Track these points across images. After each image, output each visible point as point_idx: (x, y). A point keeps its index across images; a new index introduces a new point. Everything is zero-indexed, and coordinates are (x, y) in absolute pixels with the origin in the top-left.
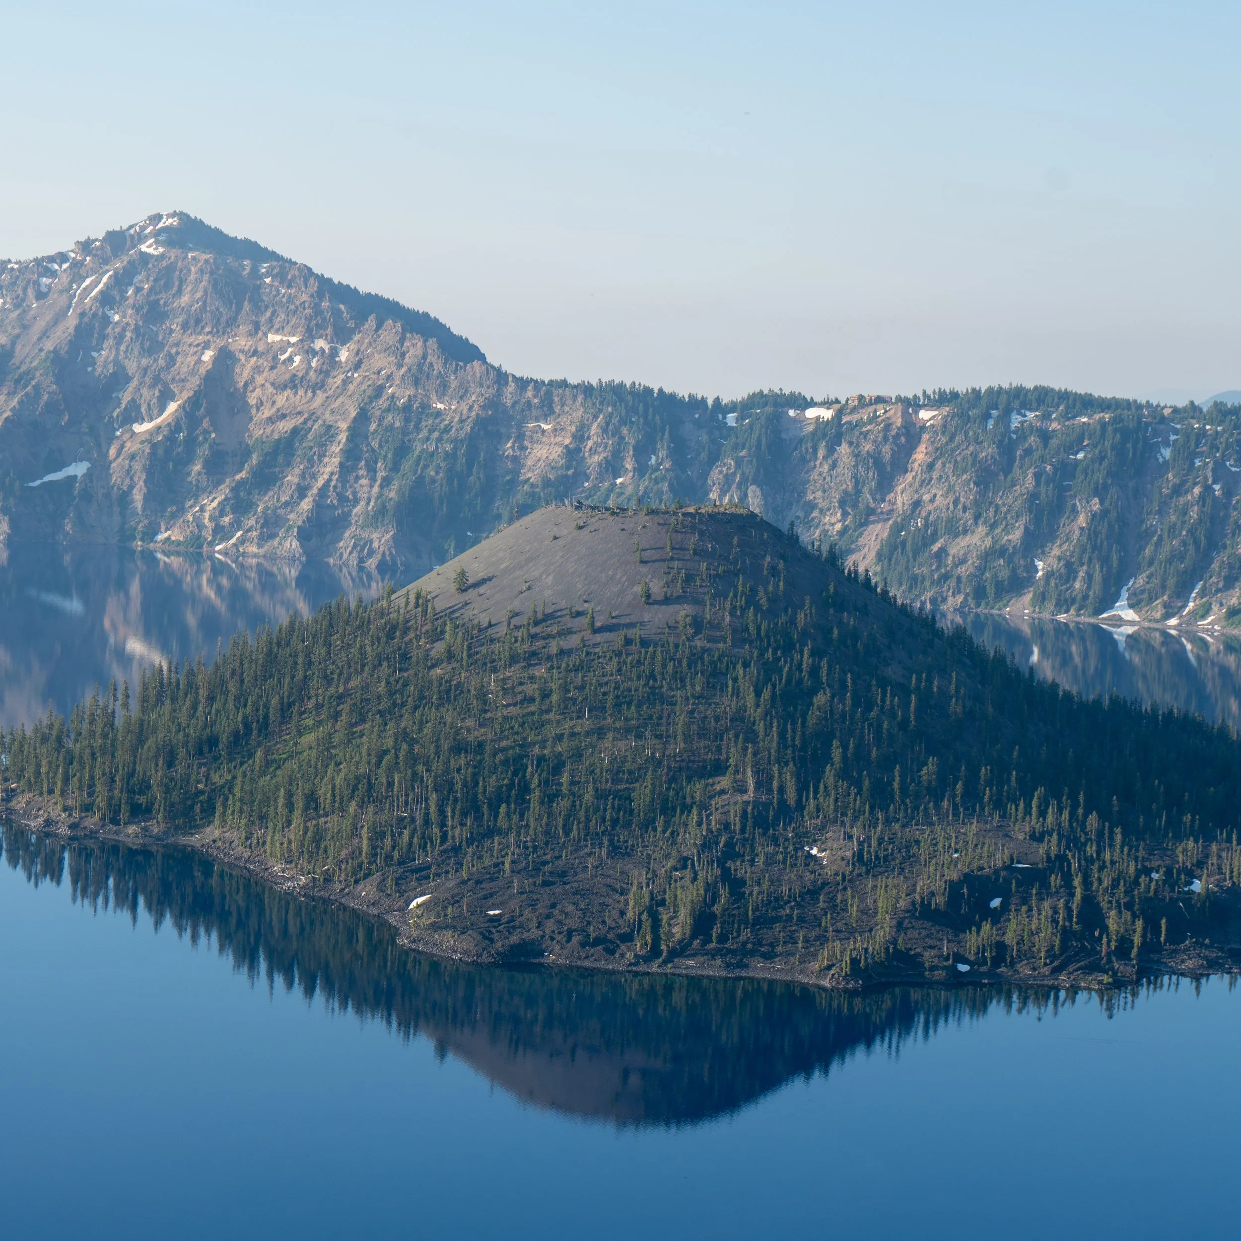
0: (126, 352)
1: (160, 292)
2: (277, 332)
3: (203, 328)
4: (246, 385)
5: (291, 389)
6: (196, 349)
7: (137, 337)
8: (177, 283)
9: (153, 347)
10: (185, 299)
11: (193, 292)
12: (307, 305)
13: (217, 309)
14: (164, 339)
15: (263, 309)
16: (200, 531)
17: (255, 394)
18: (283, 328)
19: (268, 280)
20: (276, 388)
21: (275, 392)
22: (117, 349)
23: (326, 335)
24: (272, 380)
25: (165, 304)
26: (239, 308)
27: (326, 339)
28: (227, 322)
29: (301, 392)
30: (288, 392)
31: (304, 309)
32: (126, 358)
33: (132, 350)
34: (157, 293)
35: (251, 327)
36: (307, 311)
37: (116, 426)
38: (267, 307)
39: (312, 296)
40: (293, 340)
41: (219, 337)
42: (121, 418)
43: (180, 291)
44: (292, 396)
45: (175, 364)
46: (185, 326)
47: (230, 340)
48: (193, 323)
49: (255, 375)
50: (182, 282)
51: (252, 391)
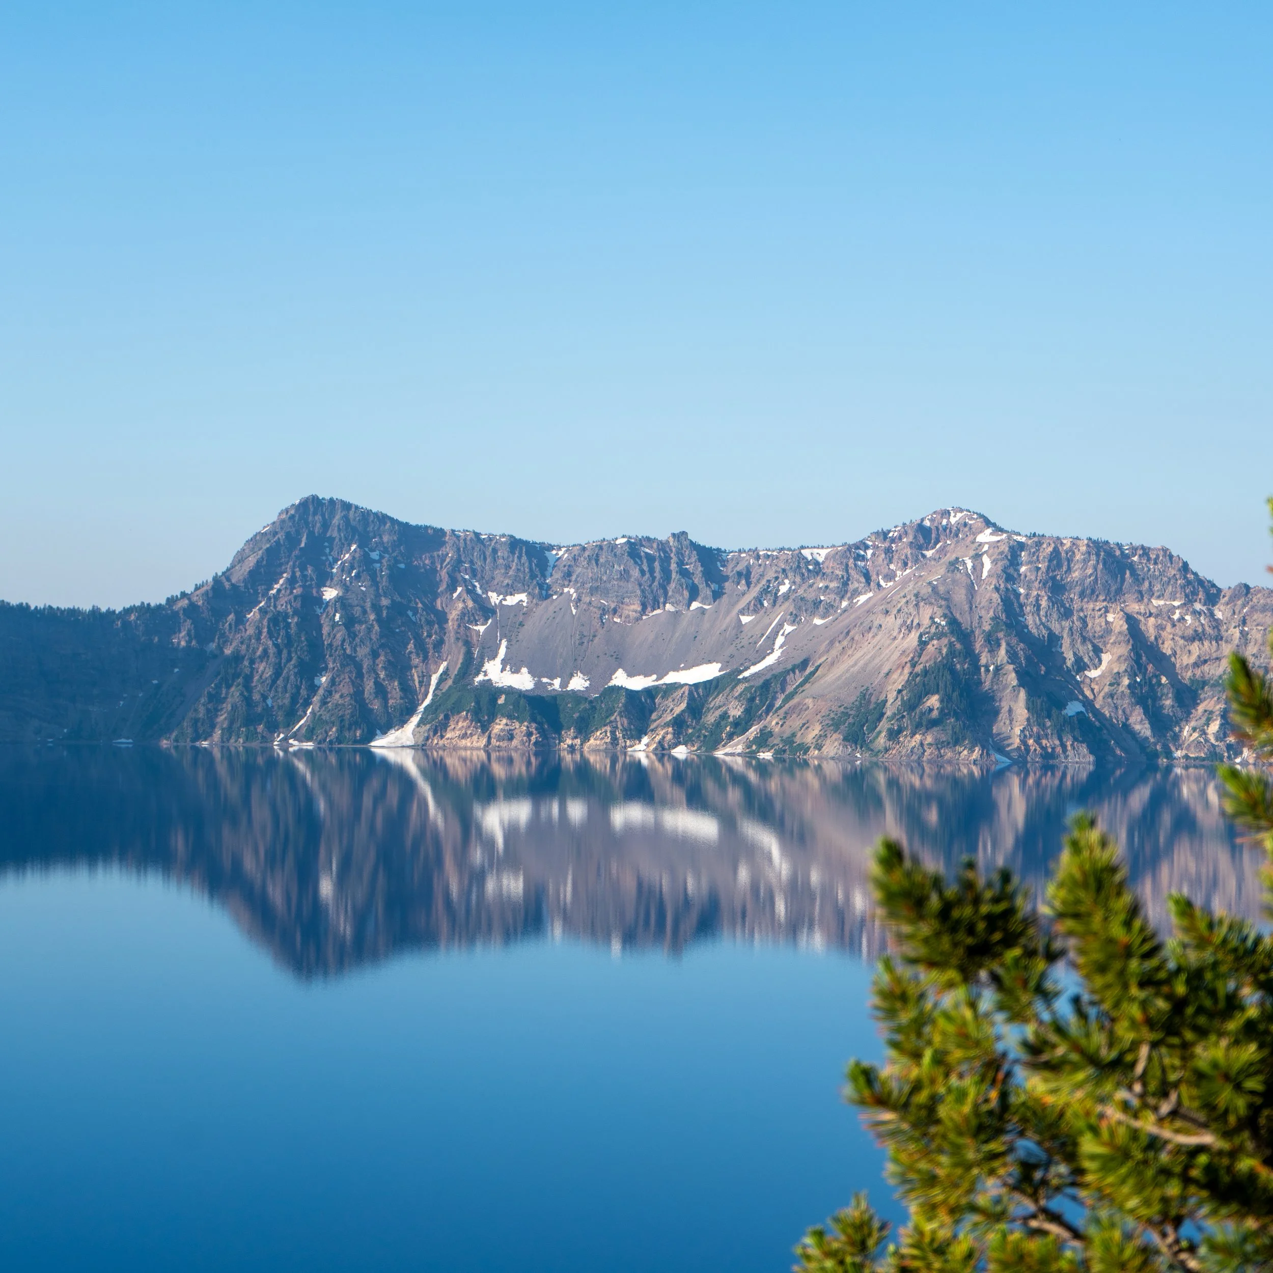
0: (1046, 616)
1: (1055, 571)
2: (1158, 597)
3: (1097, 596)
4: (1156, 638)
5: (1199, 641)
6: (1099, 613)
7: (1053, 606)
8: (1066, 563)
9: (1067, 614)
10: (1076, 575)
11: (1084, 569)
12: (1178, 577)
13: (1107, 582)
14: (1070, 606)
15: (1142, 581)
16: (1215, 749)
17: (1166, 645)
18: (1163, 595)
19: (1136, 559)
20: (1186, 641)
21: (1186, 643)
22: (1039, 615)
23: (1200, 599)
24: (1180, 633)
25: (1062, 579)
26: (1123, 580)
27: (1200, 602)
28: (1116, 592)
29: (1206, 643)
30: (1197, 643)
31: (1177, 580)
32: (1048, 621)
33: (1050, 615)
34: (1053, 571)
35: (1136, 595)
36: (1179, 582)
37: (1074, 674)
38: (1143, 579)
39: (1179, 570)
40: (1176, 603)
41: (1112, 603)
42: (1075, 667)
43: (1069, 569)
44: (1201, 646)
45: (1087, 625)
46: (1082, 595)
47: (1122, 605)
48: (1089, 593)
49: (1160, 632)
50: (1069, 561)
51: (1163, 643)
